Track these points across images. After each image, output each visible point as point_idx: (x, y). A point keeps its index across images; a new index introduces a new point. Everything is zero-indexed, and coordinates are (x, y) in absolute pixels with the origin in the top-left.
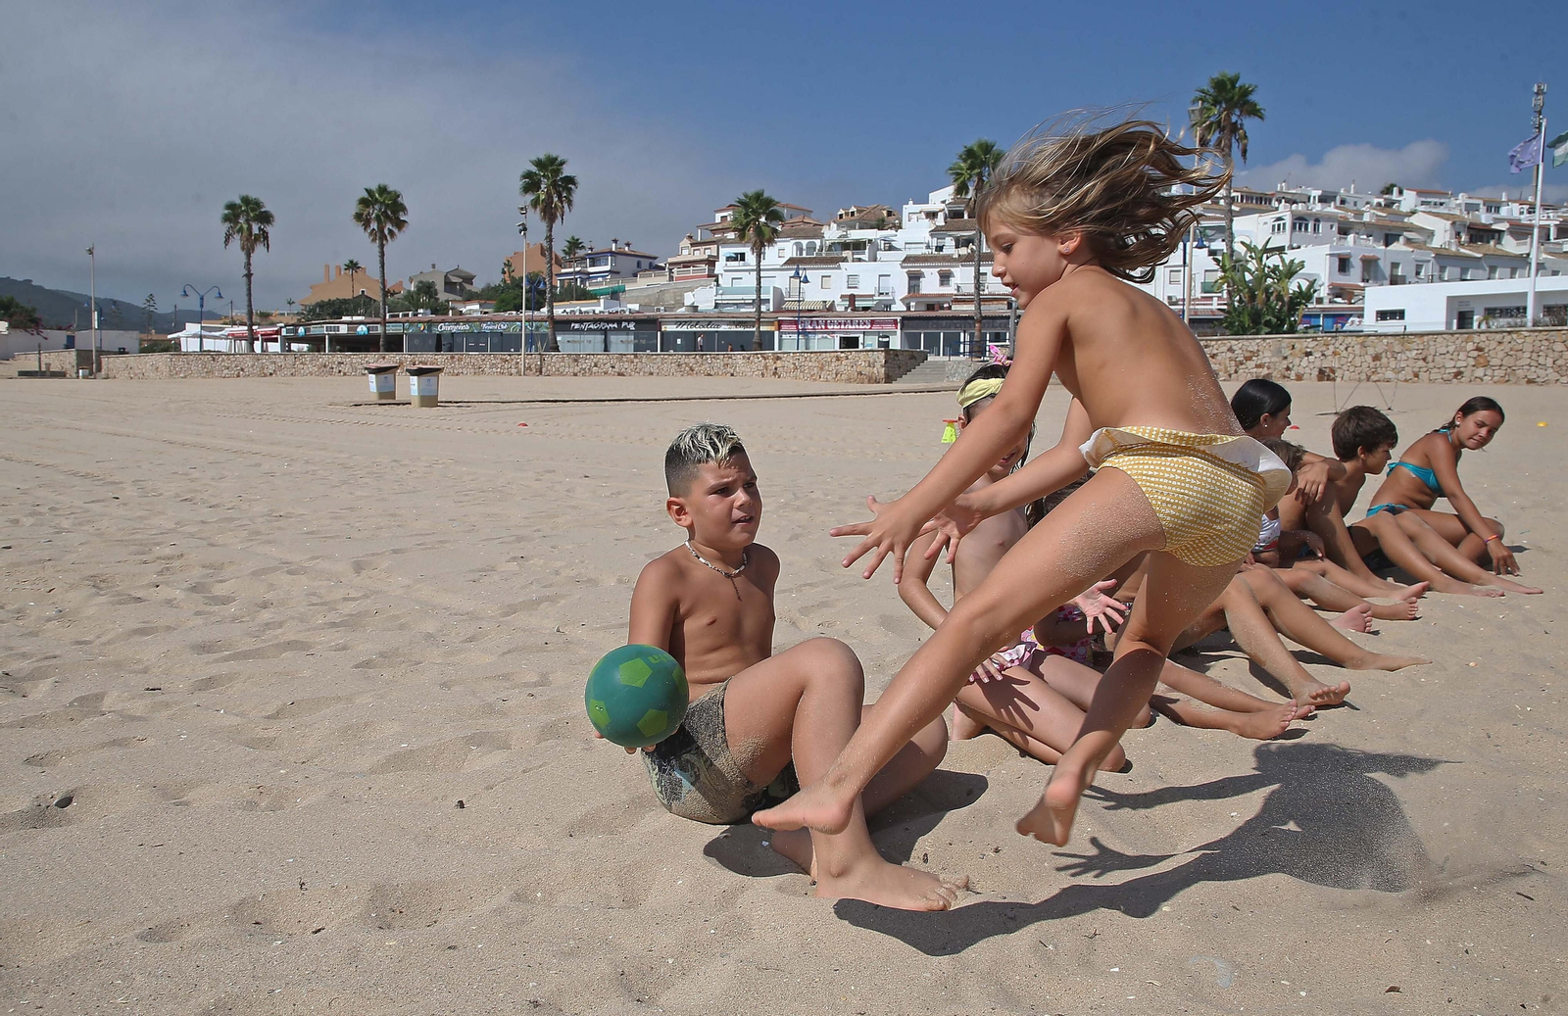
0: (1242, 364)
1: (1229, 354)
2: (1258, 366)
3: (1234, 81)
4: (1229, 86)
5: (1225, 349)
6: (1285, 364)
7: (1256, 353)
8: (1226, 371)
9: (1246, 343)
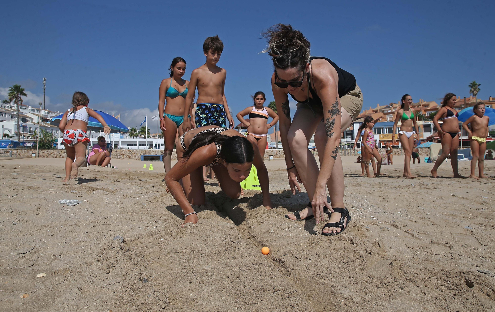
0: (50, 154)
1: (47, 152)
2: (54, 155)
3: (20, 87)
4: (19, 88)
5: (46, 151)
6: (60, 155)
7: (53, 152)
8: (46, 156)
9: (51, 150)
